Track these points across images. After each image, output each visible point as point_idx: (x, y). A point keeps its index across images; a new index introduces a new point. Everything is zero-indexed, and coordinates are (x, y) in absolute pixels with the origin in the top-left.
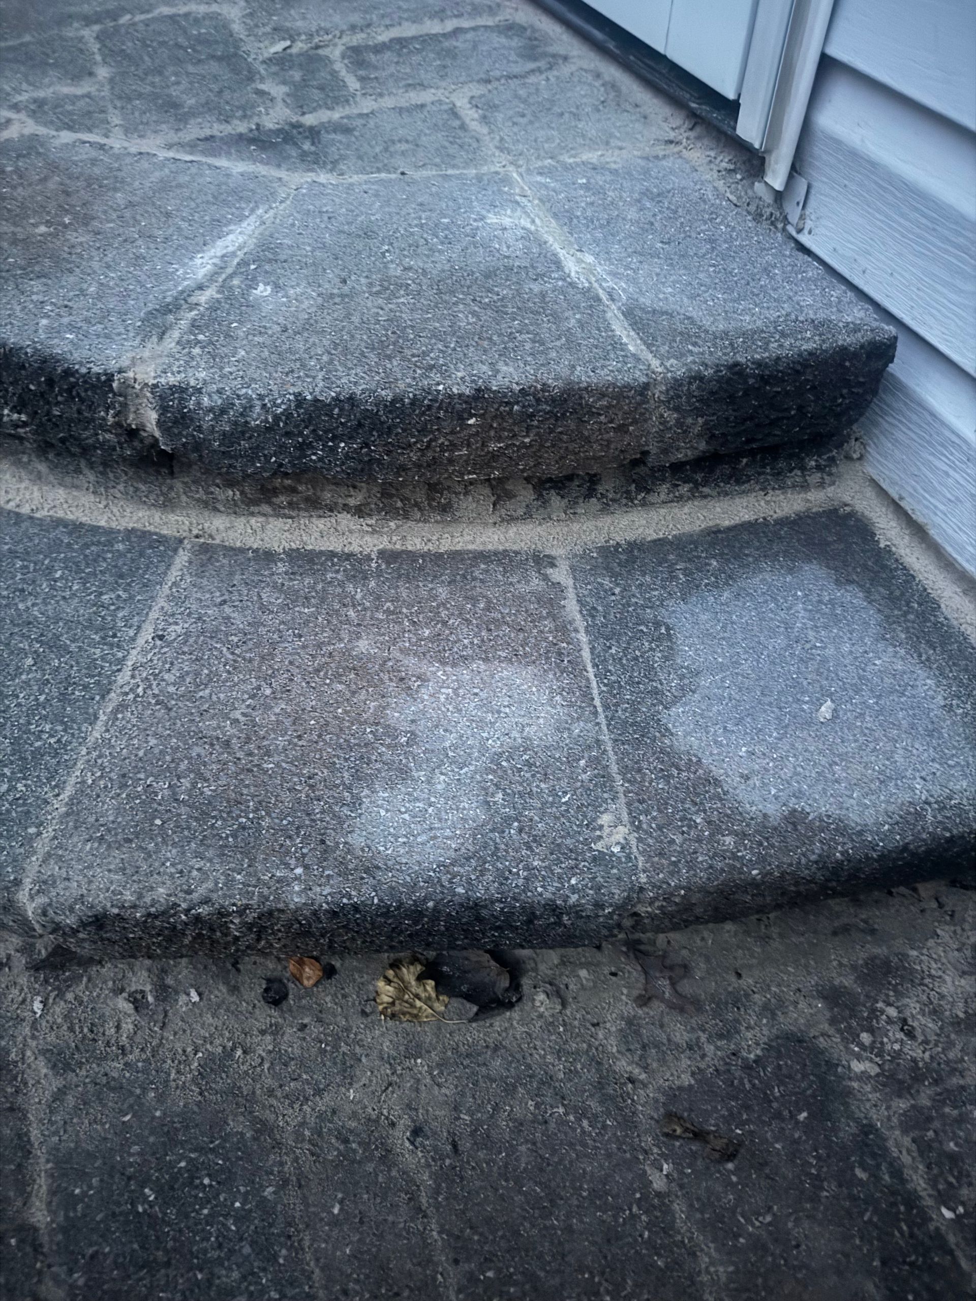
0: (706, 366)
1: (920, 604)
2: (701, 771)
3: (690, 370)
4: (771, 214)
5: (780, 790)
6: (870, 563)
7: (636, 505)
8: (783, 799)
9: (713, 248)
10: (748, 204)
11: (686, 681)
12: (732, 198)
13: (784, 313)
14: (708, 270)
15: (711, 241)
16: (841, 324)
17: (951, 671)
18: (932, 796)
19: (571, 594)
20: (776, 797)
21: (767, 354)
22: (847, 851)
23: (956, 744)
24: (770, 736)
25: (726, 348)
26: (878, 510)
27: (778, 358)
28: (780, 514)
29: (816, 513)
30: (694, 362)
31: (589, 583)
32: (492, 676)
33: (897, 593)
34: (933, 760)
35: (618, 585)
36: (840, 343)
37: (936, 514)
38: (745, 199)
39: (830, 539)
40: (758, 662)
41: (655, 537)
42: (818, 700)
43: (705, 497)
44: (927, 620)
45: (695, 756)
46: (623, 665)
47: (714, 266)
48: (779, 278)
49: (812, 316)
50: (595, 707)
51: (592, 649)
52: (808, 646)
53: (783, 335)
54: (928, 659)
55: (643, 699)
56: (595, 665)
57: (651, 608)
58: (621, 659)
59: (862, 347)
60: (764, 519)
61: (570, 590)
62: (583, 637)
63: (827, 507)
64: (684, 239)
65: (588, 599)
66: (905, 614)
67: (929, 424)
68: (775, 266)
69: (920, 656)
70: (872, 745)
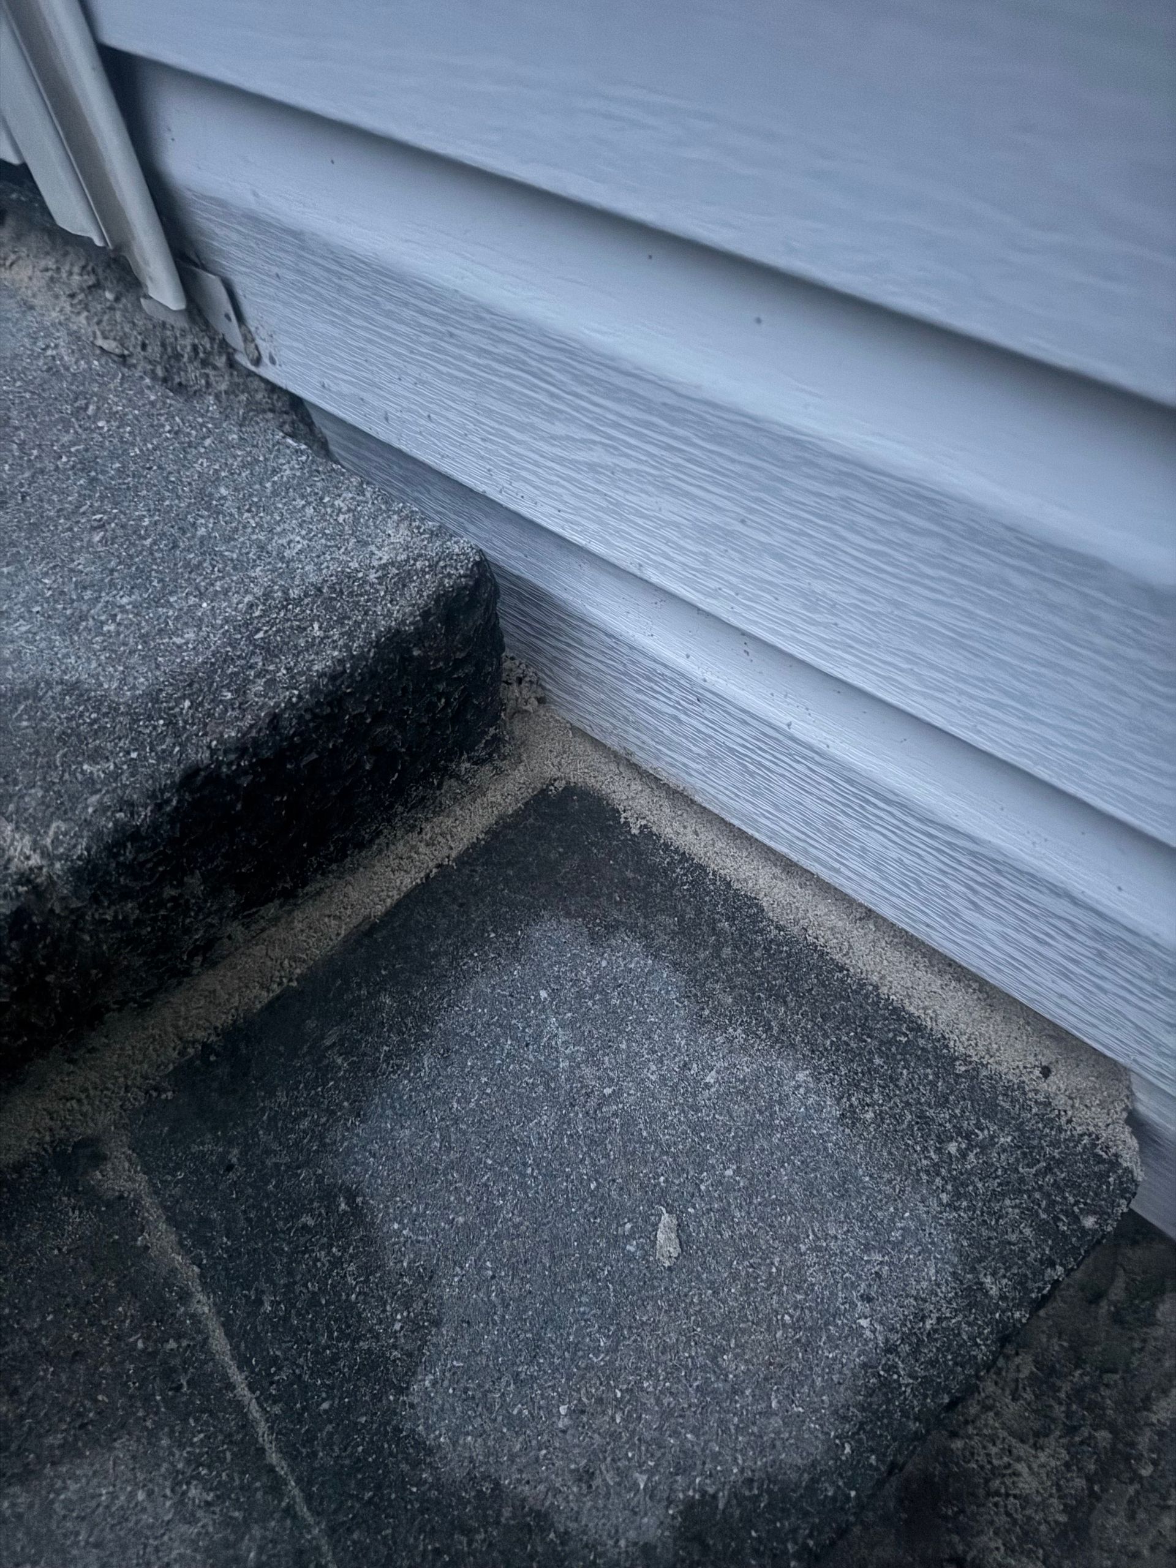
0: (130, 806)
1: (731, 919)
2: (507, 1512)
3: (98, 835)
4: (195, 348)
5: (651, 1472)
6: (629, 874)
7: (198, 975)
8: (663, 1490)
9: (93, 481)
10: (144, 347)
11: (418, 1306)
12: (110, 345)
13: (257, 591)
14: (90, 544)
15: (84, 466)
16: (372, 577)
17: (826, 1036)
18: (892, 1329)
19: (152, 1211)
20: (651, 1492)
21: (249, 720)
22: (805, 1546)
23: (888, 1190)
24: (597, 1351)
25: (162, 738)
26: (605, 769)
27: (275, 719)
28: (458, 848)
29: (516, 813)
30: (102, 809)
31: (177, 1167)
32: (47, 1510)
33: (690, 915)
34: (867, 1248)
35: (231, 1142)
36: (382, 624)
37: (691, 775)
38: (135, 339)
39: (553, 856)
40: (524, 1187)
41: (266, 997)
42: (646, 1220)
43: (319, 893)
44: (752, 947)
45: (486, 1477)
46: (294, 1331)
47: (102, 526)
48: (230, 506)
49: (313, 578)
50: (271, 1469)
51: (227, 1326)
52: (592, 1103)
53: (270, 652)
54: (783, 1030)
55: (351, 1394)
56: (243, 1363)
57: (307, 1163)
58: (286, 1319)
59: (426, 615)
60: (439, 866)
61: (147, 1202)
62: (203, 1305)
63: (528, 794)
64: (32, 481)
65: (187, 1206)
66: (717, 949)
67: (612, 648)
68: (217, 480)
69: (768, 1029)
70: (762, 1272)
